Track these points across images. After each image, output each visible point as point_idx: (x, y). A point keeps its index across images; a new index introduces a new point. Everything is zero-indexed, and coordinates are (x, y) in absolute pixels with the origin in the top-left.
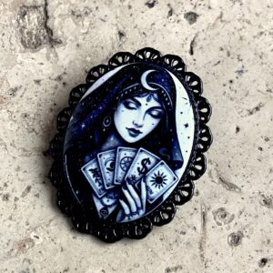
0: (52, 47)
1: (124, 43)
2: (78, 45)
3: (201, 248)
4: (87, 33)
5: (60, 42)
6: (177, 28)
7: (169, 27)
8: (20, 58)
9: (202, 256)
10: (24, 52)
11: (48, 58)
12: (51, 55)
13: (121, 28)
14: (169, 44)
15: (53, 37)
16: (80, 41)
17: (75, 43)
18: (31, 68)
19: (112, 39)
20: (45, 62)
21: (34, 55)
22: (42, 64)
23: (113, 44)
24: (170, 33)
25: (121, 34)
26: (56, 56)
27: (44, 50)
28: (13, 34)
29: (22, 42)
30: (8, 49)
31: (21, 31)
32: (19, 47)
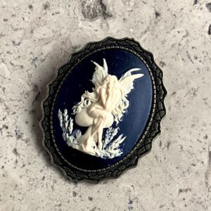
0: (105, 19)
1: (159, 20)
2: (124, 19)
3: (206, 177)
4: (131, 11)
5: (111, 16)
6: (200, 13)
7: (194, 12)
8: (80, 24)
9: (207, 183)
10: (84, 20)
11: (101, 27)
12: (104, 25)
13: (158, 10)
14: (193, 25)
15: (106, 12)
16: (126, 16)
17: (123, 18)
18: (88, 33)
19: (150, 17)
20: (99, 29)
21: (91, 24)
22: (96, 30)
23: (151, 21)
24: (194, 16)
25: (157, 14)
26: (108, 26)
27: (99, 21)
28: (77, 7)
29: (83, 13)
30: (72, 17)
31: (83, 5)
32: (80, 16)
